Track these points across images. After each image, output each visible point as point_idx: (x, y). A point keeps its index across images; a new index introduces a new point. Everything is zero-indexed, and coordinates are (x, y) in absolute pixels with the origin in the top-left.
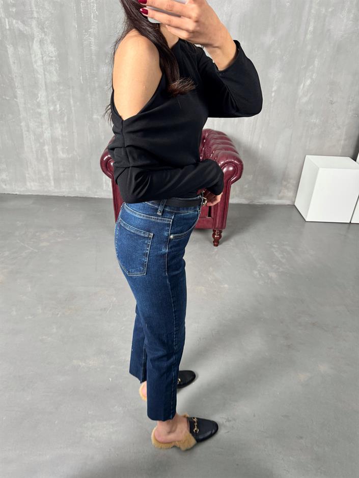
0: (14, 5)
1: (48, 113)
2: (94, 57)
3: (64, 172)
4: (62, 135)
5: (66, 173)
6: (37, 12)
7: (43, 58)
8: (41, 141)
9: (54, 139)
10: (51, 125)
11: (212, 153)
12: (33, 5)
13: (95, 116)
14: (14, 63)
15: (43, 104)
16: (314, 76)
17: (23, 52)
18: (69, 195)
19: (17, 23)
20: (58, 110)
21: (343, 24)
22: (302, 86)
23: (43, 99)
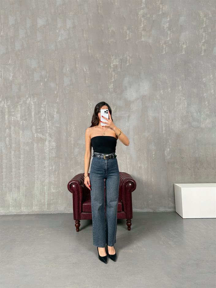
0: (39, 129)
1: (48, 170)
2: (72, 146)
4: (54, 181)
5: (54, 201)
6: (49, 131)
7: (49, 147)
8: (43, 184)
9: (50, 183)
10: (49, 176)
12: (48, 128)
13: (71, 171)
14: (36, 150)
15: (46, 167)
16: (171, 147)
17: (41, 146)
18: (54, 213)
19: (40, 135)
20: (54, 169)
21: (177, 126)
22: (166, 151)
23: (47, 165)
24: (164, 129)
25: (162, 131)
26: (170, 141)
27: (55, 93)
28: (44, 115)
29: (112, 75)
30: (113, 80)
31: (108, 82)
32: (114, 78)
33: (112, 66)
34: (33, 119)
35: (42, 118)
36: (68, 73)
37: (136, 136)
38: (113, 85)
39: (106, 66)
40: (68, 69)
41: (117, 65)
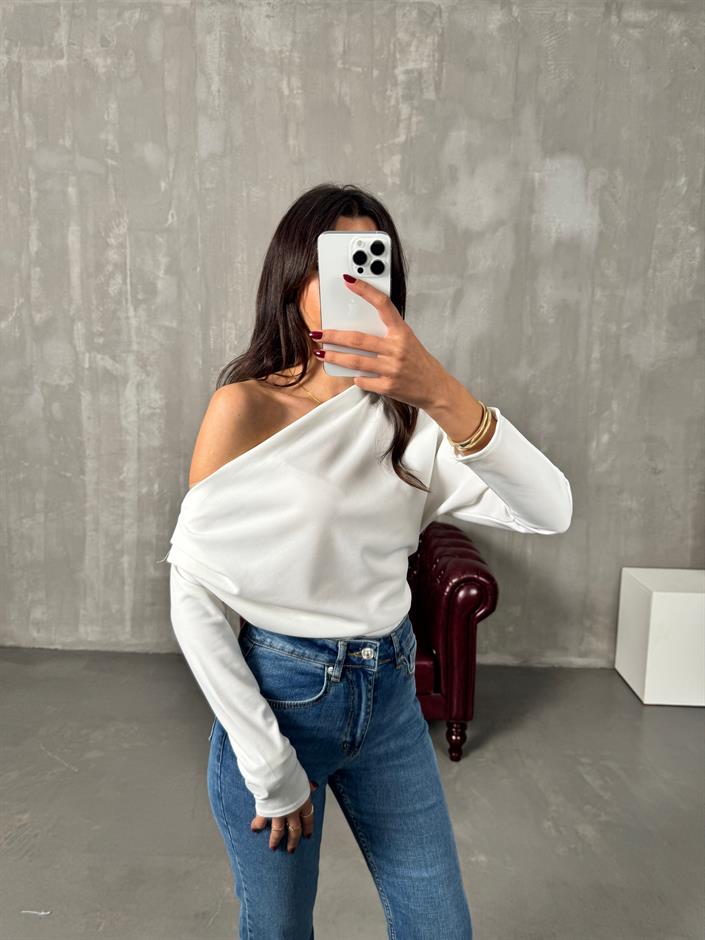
0: (101, 334)
1: (136, 498)
3: (153, 604)
6: (139, 343)
7: (138, 410)
8: (118, 547)
9: (142, 545)
10: (140, 519)
11: (436, 564)
12: (133, 332)
14: (89, 418)
15: (129, 484)
16: (615, 428)
17: (106, 401)
18: (158, 651)
19: (103, 359)
20: (155, 493)
21: (650, 346)
22: (594, 444)
23: (131, 475)
24: (596, 354)
25: (588, 364)
26: (615, 406)
27: (163, 189)
28: (119, 279)
29: (398, 114)
30: (402, 138)
31: (378, 147)
32: (408, 128)
33: (401, 78)
34: (76, 293)
35: (113, 290)
36: (217, 102)
37: (479, 380)
38: (403, 162)
39: (376, 73)
40: (214, 88)
41: (420, 73)
